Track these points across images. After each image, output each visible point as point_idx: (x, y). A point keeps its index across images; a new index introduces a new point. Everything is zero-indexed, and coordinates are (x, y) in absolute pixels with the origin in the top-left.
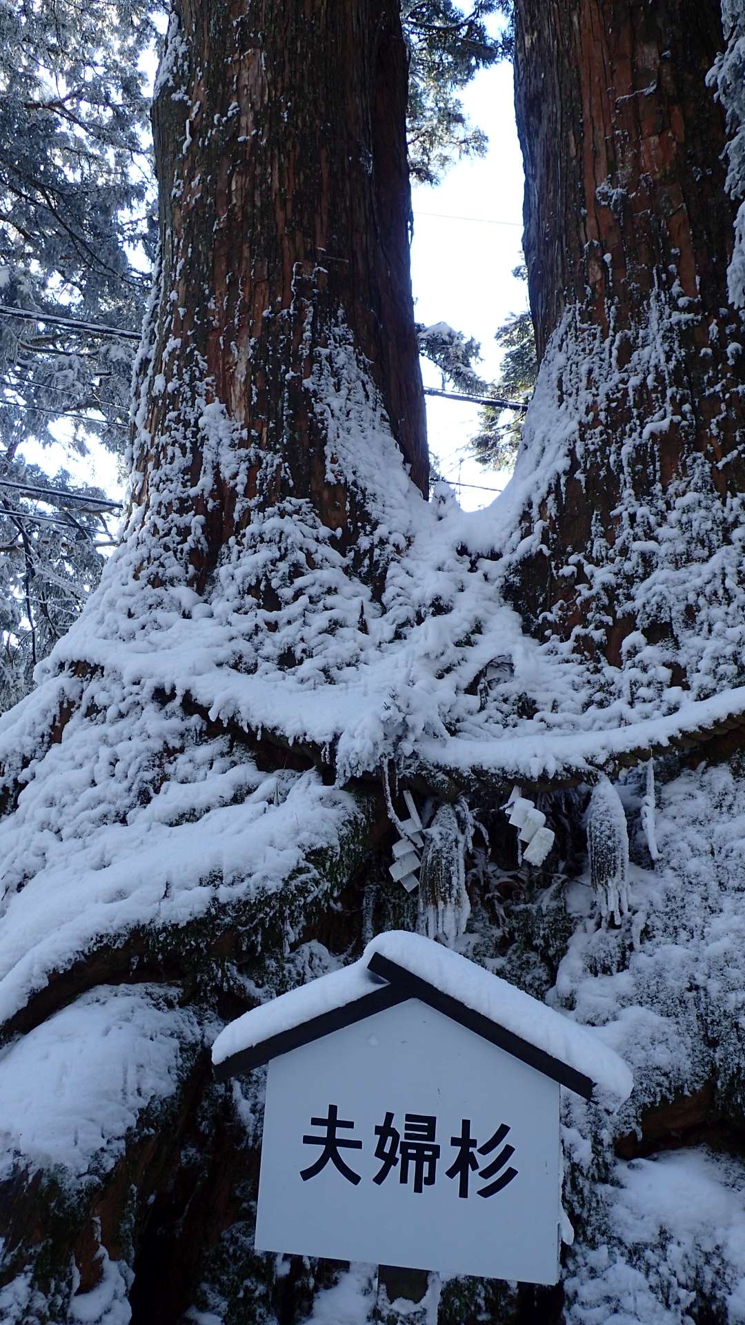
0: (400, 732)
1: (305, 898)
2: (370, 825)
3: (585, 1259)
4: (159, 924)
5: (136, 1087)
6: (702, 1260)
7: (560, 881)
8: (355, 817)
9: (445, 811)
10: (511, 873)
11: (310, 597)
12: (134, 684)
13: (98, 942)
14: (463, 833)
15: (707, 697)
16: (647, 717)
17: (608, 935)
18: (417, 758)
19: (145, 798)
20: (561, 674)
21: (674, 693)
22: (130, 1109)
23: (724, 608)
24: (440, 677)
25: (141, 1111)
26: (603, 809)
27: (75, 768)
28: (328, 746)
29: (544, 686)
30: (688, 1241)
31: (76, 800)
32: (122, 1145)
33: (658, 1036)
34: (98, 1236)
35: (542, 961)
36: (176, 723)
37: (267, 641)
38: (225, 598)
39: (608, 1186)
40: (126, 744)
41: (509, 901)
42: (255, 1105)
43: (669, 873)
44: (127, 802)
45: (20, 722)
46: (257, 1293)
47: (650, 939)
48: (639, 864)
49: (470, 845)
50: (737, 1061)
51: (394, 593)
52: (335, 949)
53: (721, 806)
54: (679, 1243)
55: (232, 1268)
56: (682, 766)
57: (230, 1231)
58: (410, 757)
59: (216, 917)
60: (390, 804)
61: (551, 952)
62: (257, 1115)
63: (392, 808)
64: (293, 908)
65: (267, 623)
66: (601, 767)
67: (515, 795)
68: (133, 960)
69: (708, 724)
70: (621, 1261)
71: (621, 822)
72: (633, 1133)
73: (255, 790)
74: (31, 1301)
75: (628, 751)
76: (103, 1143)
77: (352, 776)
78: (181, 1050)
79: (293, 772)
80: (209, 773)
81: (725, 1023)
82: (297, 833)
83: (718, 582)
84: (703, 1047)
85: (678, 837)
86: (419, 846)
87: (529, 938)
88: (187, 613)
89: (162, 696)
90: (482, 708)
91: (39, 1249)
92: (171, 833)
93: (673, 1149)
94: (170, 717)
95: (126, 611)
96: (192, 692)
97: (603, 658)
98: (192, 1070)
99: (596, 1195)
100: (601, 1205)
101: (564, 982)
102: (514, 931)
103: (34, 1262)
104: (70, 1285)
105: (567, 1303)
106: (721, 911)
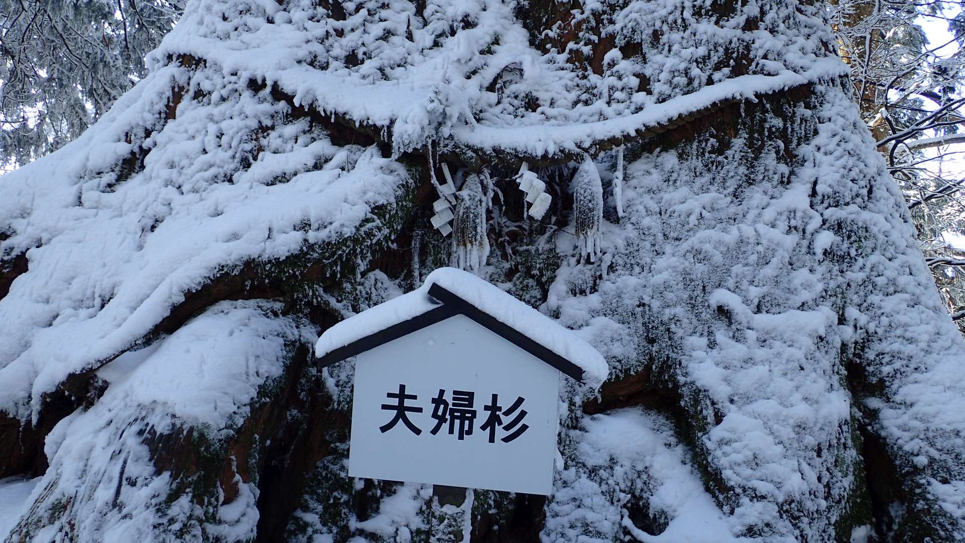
0: (440, 120)
1: (371, 240)
2: (417, 187)
3: (560, 475)
4: (265, 258)
5: (255, 370)
6: (636, 475)
7: (552, 230)
8: (407, 182)
9: (472, 179)
10: (517, 224)
11: (369, 10)
12: (232, 75)
13: (220, 270)
14: (485, 195)
15: (664, 100)
16: (620, 114)
17: (585, 269)
18: (453, 139)
19: (246, 164)
20: (557, 78)
21: (640, 97)
22: (252, 386)
23: (681, 33)
24: (468, 78)
25: (260, 386)
26: (586, 180)
27: (189, 139)
28: (386, 129)
29: (545, 87)
30: (627, 464)
31: (192, 164)
32: (248, 409)
33: (615, 336)
34: (234, 468)
35: (537, 285)
36: (267, 107)
37: (336, 45)
38: (300, 9)
39: (577, 431)
40: (229, 122)
41: (515, 244)
42: (338, 382)
43: (629, 227)
44: (232, 166)
45: (140, 102)
46: (342, 500)
47: (613, 272)
48: (608, 219)
49: (490, 204)
50: (667, 353)
51: (433, 10)
52: (392, 276)
53: (669, 181)
54: (622, 466)
55: (325, 485)
56: (643, 151)
57: (323, 462)
58: (447, 139)
59: (307, 253)
60: (432, 173)
61: (544, 279)
62: (340, 388)
63: (434, 176)
64: (363, 247)
65: (335, 30)
66: (586, 150)
67: (524, 168)
68: (246, 283)
69: (664, 122)
70: (584, 476)
71: (599, 190)
72: (596, 399)
73: (330, 160)
74: (192, 510)
75: (606, 139)
76: (235, 409)
77: (405, 152)
78: (285, 345)
79: (359, 147)
80: (295, 146)
81: (661, 328)
82: (365, 193)
83: (678, 13)
84: (645, 344)
85: (637, 202)
86: (453, 204)
87: (529, 269)
88: (270, 18)
89: (255, 85)
90: (499, 103)
91: (195, 478)
92: (268, 190)
93: (620, 407)
94: (262, 102)
95: (221, 15)
96: (279, 83)
97: (589, 68)
98: (293, 358)
99: (569, 437)
100: (572, 443)
101: (553, 300)
102: (518, 264)
103: (192, 486)
104: (217, 500)
105: (547, 502)
106: (664, 253)
